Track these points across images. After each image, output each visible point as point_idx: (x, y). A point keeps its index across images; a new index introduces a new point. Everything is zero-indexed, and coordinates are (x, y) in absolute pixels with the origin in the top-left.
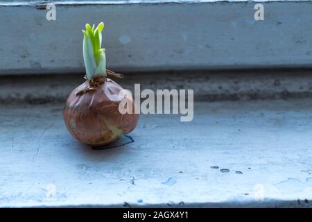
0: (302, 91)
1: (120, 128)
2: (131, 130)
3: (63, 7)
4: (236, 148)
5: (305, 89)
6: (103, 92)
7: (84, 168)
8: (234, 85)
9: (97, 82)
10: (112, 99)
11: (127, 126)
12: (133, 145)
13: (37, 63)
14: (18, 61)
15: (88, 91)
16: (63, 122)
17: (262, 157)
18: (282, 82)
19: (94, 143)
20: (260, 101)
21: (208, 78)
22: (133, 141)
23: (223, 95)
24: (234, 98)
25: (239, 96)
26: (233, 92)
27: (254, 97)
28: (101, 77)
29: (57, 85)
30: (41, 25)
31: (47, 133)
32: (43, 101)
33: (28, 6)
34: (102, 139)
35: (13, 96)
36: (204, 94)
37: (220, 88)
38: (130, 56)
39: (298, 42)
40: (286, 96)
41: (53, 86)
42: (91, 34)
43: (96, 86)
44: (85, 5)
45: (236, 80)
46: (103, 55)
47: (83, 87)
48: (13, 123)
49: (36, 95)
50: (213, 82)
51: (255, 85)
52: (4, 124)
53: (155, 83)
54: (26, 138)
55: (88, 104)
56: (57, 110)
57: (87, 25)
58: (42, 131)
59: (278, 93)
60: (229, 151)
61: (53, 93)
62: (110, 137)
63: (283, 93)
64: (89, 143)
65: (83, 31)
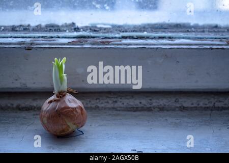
0: (193, 106)
1: (74, 124)
2: (82, 126)
3: (42, 49)
4: (148, 139)
5: (195, 105)
6: (64, 101)
7: (52, 149)
8: (149, 101)
9: (61, 95)
10: (70, 106)
11: (79, 123)
12: (84, 136)
13: (24, 84)
14: (13, 83)
15: (55, 101)
16: (39, 122)
17: (164, 145)
18: (180, 100)
19: (58, 134)
20: (165, 112)
21: (133, 97)
22: (83, 134)
23: (142, 107)
24: (149, 109)
25: (152, 109)
26: (148, 106)
27: (162, 109)
28: (64, 92)
29: (37, 99)
30: (27, 59)
31: (29, 128)
32: (28, 109)
33: (20, 48)
34: (63, 131)
35: (9, 105)
36: (130, 106)
37: (140, 103)
38: (83, 81)
39: (190, 74)
40: (183, 109)
41: (34, 100)
42: (58, 65)
43: (61, 97)
44: (56, 48)
45: (151, 98)
46: (65, 78)
47: (52, 98)
48: (8, 122)
49: (23, 105)
50: (136, 99)
51: (163, 102)
52: (3, 122)
53: (99, 99)
54: (16, 130)
55: (55, 109)
56: (37, 114)
57: (56, 59)
58: (27, 126)
59: (177, 107)
60: (144, 141)
61: (34, 104)
62: (68, 130)
63: (180, 107)
64: (55, 134)
65: (53, 62)
